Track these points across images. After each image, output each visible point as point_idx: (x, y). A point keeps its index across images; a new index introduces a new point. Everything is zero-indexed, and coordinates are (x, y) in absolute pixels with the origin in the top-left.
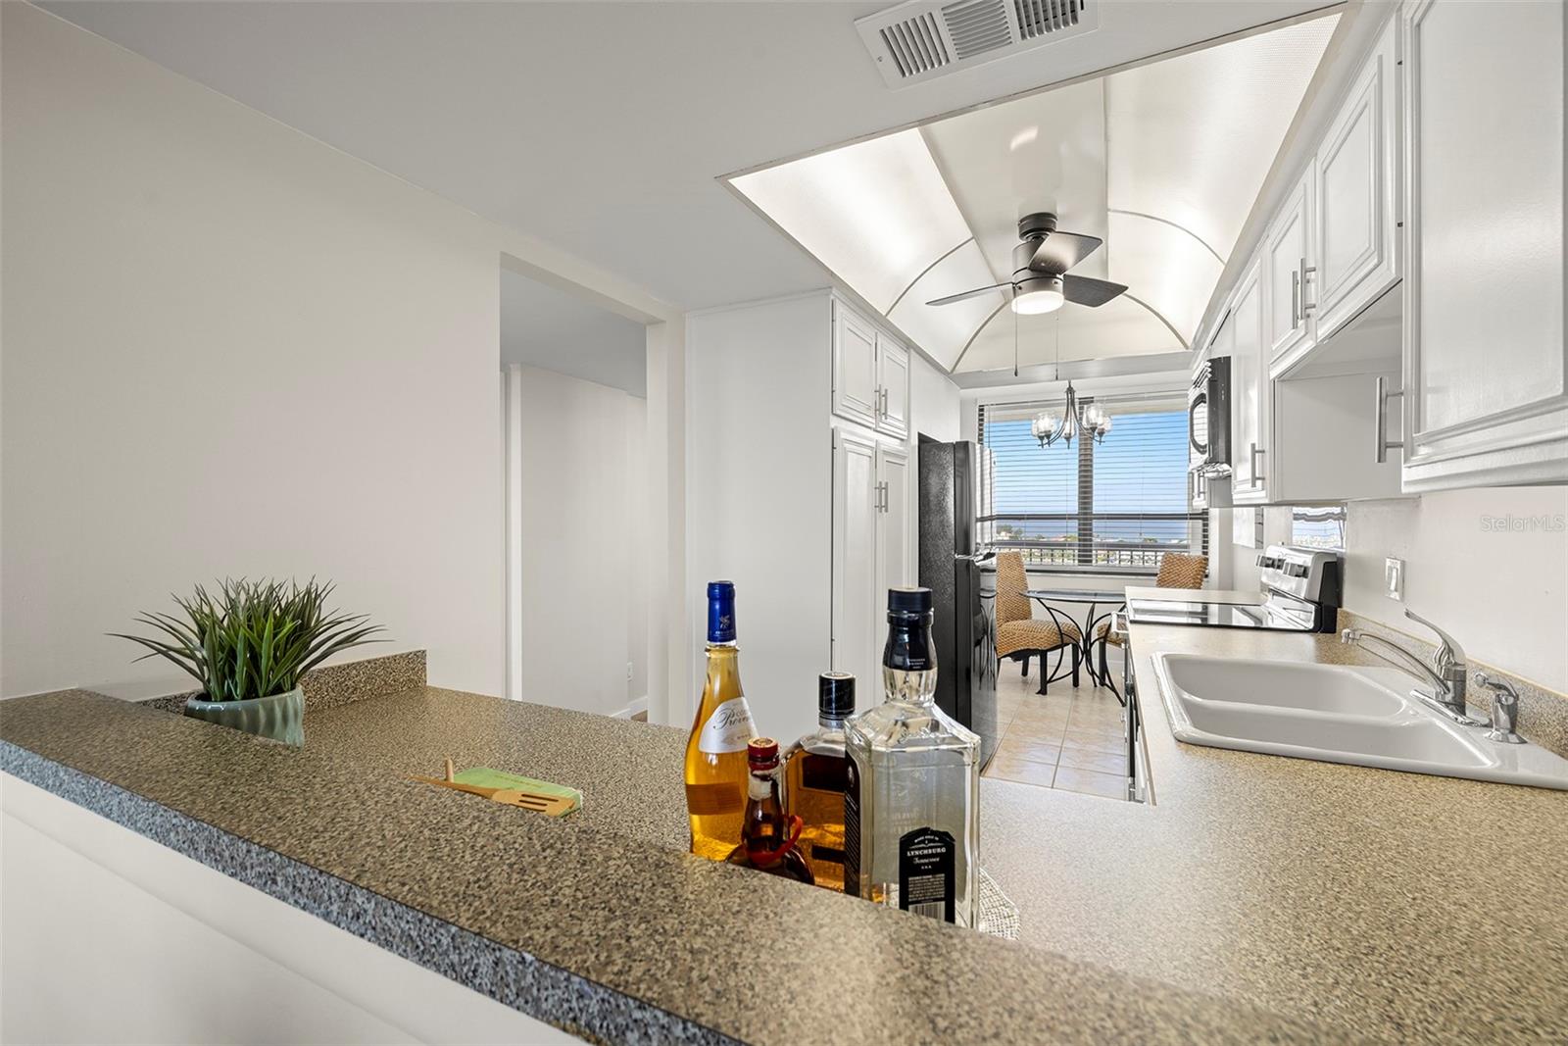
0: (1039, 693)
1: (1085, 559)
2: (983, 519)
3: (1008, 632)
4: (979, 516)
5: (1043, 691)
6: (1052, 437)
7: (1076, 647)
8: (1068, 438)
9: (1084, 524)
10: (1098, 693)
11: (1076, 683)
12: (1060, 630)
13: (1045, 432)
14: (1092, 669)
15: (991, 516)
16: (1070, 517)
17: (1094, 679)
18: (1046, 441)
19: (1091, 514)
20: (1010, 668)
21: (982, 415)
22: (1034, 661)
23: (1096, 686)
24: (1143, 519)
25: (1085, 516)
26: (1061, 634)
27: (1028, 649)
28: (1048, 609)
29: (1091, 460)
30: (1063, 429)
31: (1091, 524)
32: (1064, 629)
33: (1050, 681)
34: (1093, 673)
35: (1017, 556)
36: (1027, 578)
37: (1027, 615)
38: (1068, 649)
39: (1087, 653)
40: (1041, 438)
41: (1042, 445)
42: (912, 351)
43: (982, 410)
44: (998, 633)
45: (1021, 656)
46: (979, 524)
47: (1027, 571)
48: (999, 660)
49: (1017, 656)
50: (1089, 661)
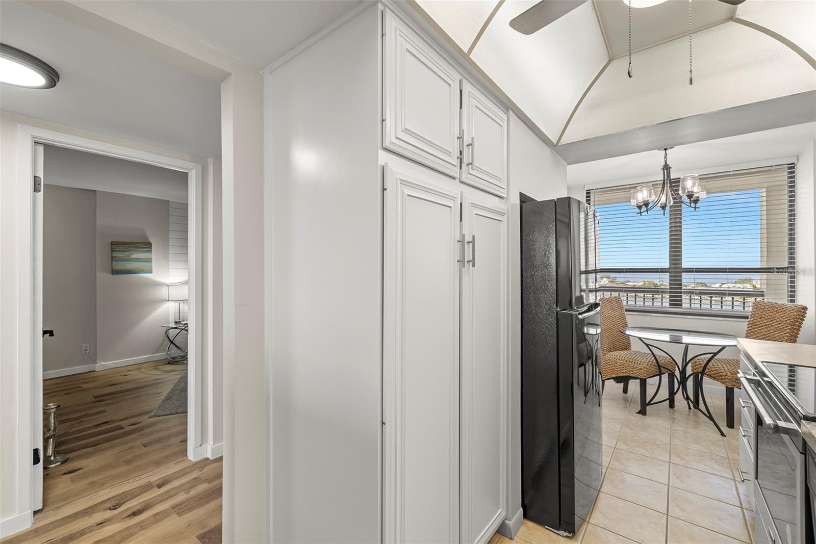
0: (639, 413)
1: (676, 302)
2: (587, 272)
3: (610, 359)
4: (583, 269)
5: (643, 412)
6: (650, 206)
7: (672, 376)
8: (663, 207)
9: (675, 276)
10: (691, 414)
11: (672, 405)
12: (658, 362)
13: (643, 202)
14: (687, 395)
15: (596, 270)
16: (662, 271)
17: (688, 403)
18: (644, 209)
19: (681, 268)
20: (612, 388)
21: (589, 197)
22: (634, 386)
23: (690, 408)
24: (729, 272)
25: (676, 269)
26: (659, 366)
27: (629, 376)
28: (647, 345)
29: (681, 227)
30: (659, 200)
31: (681, 276)
32: (661, 361)
33: (649, 404)
34: (688, 398)
35: (618, 300)
36: (627, 317)
37: (626, 346)
38: (665, 378)
39: (683, 382)
40: (640, 207)
41: (641, 213)
42: (511, 112)
43: (589, 193)
44: (602, 361)
45: (624, 380)
46: (583, 276)
47: (626, 311)
48: (603, 382)
49: (618, 379)
50: (685, 389)
